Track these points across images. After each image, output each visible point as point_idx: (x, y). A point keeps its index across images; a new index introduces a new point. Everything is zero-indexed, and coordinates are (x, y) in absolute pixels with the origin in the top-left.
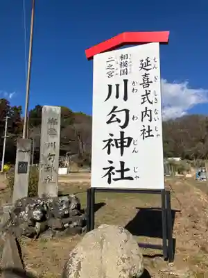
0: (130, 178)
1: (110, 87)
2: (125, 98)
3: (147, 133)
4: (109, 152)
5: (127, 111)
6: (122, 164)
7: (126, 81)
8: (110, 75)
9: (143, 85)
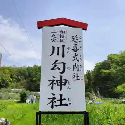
0: (66, 105)
1: (54, 48)
2: (63, 56)
3: (76, 78)
4: (52, 88)
5: (64, 64)
6: (61, 96)
7: (63, 46)
8: (54, 41)
9: (74, 50)
